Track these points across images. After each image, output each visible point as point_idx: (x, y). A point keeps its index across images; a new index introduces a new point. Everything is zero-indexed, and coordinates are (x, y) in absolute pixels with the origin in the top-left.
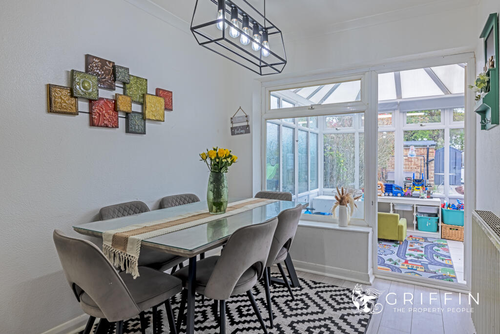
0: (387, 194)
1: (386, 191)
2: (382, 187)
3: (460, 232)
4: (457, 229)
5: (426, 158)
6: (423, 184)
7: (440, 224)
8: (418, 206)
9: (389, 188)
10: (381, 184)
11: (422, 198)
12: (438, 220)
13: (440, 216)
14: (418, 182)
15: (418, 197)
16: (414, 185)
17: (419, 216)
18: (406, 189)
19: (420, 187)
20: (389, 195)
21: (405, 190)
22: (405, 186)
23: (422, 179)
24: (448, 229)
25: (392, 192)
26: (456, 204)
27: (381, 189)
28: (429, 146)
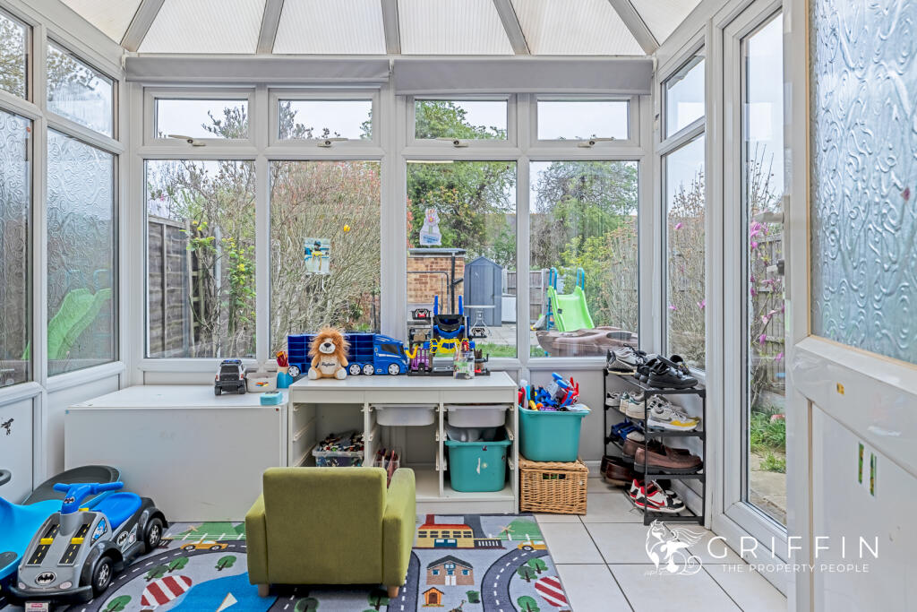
0: (355, 369)
1: (351, 360)
2: (338, 346)
3: (570, 482)
4: (562, 477)
5: (450, 276)
6: (463, 330)
7: (516, 463)
8: (451, 409)
9: (362, 350)
10: (334, 337)
11: (462, 376)
12: (509, 451)
13: (514, 435)
14: (449, 325)
15: (450, 374)
16: (436, 333)
17: (453, 443)
18: (415, 347)
19: (455, 341)
20: (362, 373)
21: (411, 352)
22: (411, 337)
23: (460, 315)
24: (538, 476)
25: (371, 361)
26: (553, 389)
27: (336, 353)
28: (456, 254)
